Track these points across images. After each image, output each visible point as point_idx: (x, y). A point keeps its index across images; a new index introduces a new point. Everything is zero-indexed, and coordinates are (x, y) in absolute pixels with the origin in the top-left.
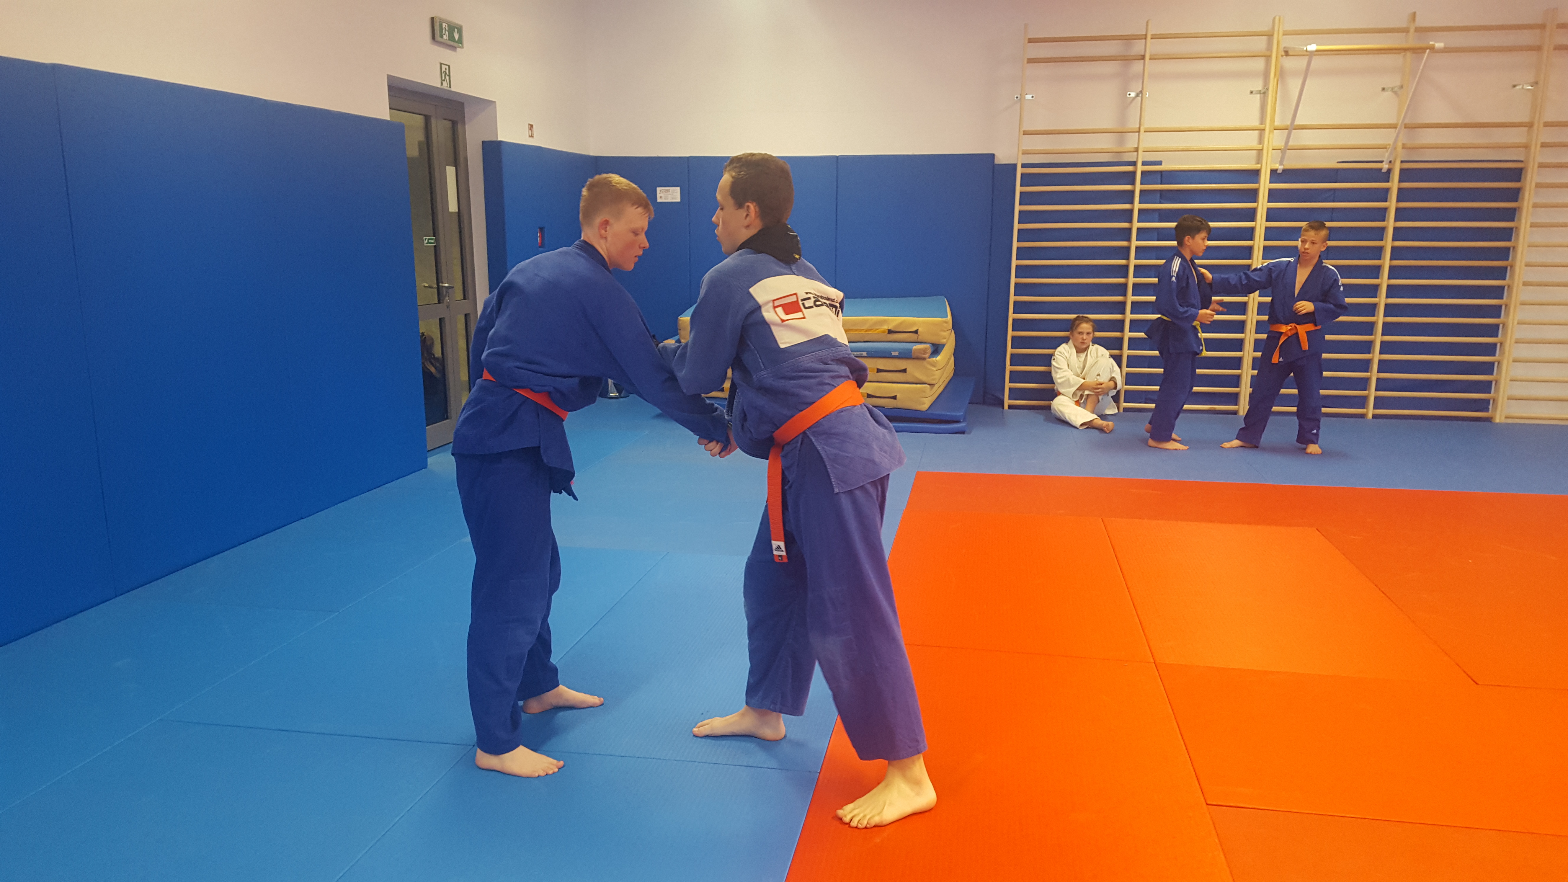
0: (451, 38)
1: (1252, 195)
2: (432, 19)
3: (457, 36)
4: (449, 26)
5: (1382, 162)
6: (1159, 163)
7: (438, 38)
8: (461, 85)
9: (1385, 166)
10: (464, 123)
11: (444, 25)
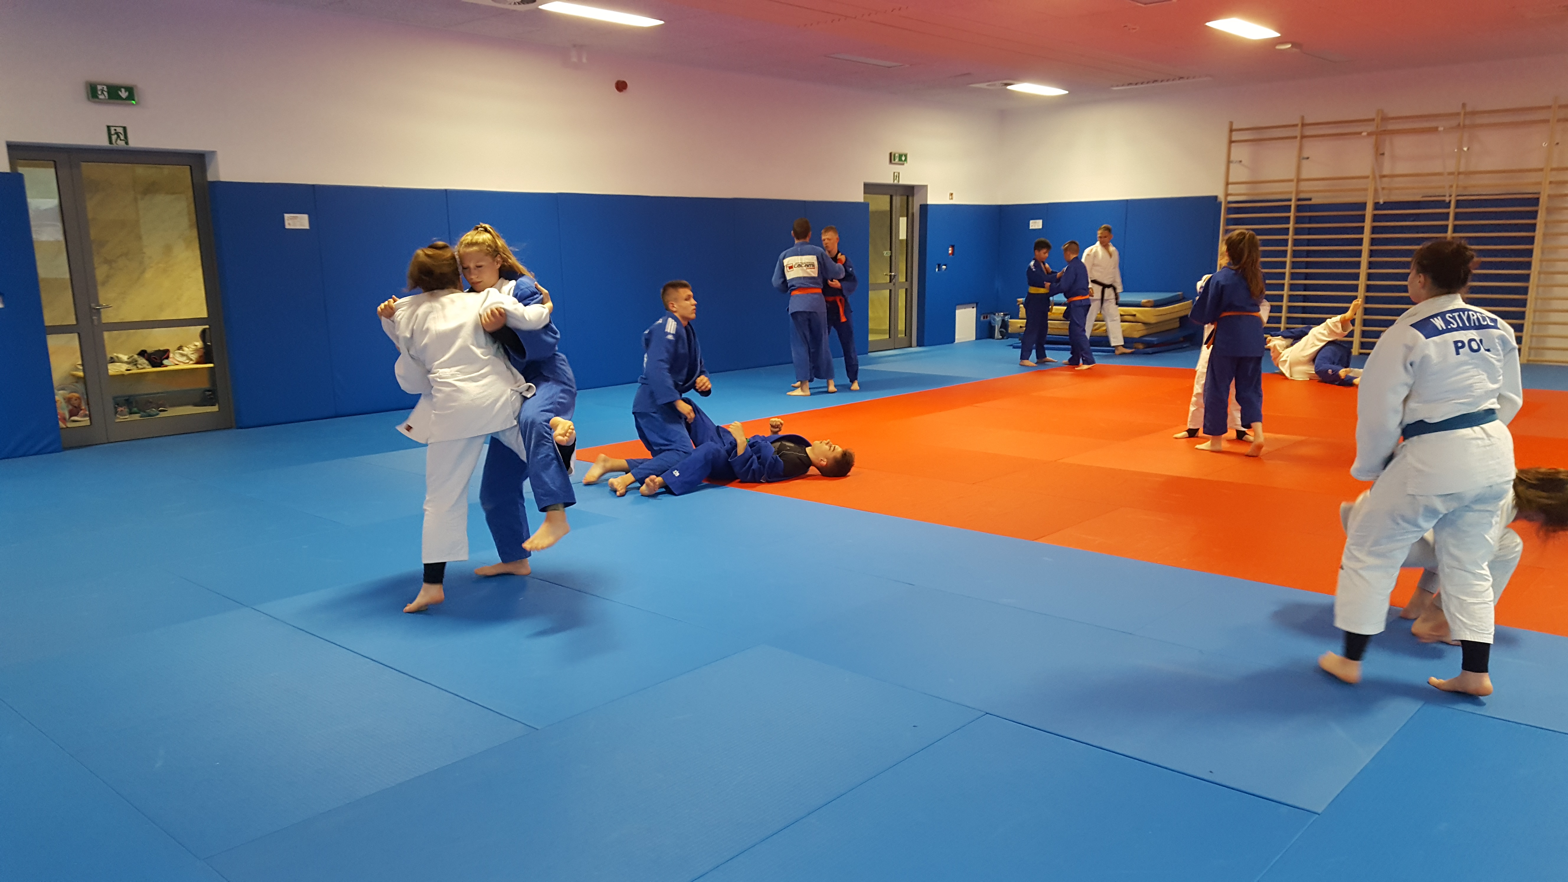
0: (900, 159)
1: (1362, 218)
2: (891, 154)
3: (903, 158)
4: (899, 155)
5: (1444, 196)
6: (1310, 199)
7: (893, 162)
8: (903, 181)
9: (1447, 199)
10: (913, 195)
11: (896, 155)
